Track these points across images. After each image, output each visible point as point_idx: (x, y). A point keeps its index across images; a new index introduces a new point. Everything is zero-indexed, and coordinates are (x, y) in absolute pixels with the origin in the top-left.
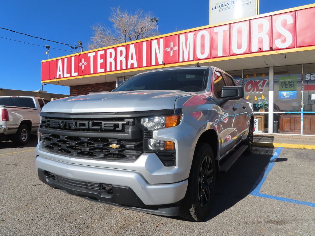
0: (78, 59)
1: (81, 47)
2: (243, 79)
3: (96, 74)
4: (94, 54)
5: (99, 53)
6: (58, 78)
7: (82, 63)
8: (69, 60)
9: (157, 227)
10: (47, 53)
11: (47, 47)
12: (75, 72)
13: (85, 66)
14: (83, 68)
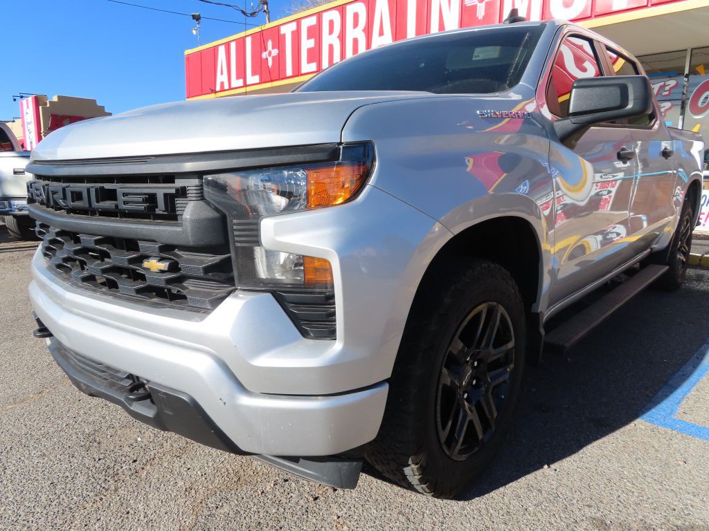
0: (260, 41)
1: (265, 11)
2: (687, 76)
3: (298, 76)
4: (293, 26)
5: (306, 24)
6: (219, 92)
7: (267, 52)
8: (241, 43)
9: (316, 499)
10: (194, 32)
11: (194, 17)
12: (254, 73)
13: (274, 58)
14: (270, 64)
